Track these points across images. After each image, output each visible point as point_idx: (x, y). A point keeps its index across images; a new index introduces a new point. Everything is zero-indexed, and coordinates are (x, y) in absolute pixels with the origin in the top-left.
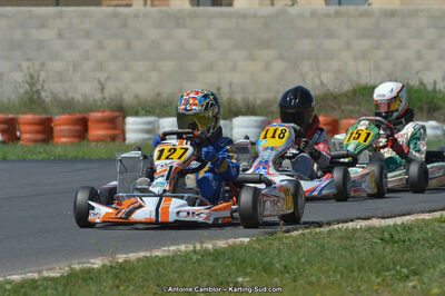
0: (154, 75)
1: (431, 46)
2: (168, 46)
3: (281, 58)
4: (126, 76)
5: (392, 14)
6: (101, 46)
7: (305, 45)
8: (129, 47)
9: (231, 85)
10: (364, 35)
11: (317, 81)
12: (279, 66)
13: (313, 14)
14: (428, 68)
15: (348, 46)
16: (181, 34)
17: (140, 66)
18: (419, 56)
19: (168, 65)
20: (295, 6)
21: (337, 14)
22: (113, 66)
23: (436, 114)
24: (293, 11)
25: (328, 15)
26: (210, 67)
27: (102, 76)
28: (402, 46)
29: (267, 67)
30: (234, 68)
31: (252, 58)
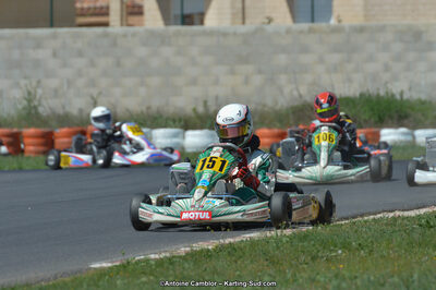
0: (142, 90)
1: (398, 58)
2: (155, 63)
3: (260, 72)
4: (117, 91)
5: (361, 30)
6: (92, 64)
7: (282, 59)
8: (118, 64)
9: (217, 98)
10: (336, 50)
11: (295, 93)
12: (257, 80)
13: (288, 31)
14: (395, 78)
15: (321, 60)
16: (167, 51)
17: (129, 82)
18: (387, 68)
19: (155, 81)
20: (272, 24)
21: (311, 31)
22: (104, 82)
23: (406, 121)
24: (270, 28)
25: (301, 32)
26: (194, 82)
27: (94, 92)
28: (371, 59)
29: (247, 81)
30: (216, 82)
31: (232, 72)
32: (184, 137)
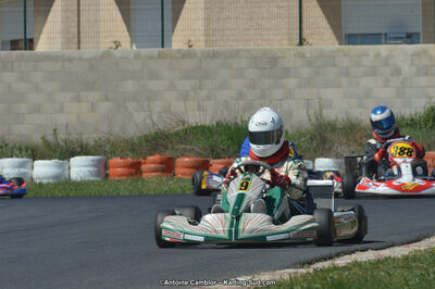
1: (252, 86)
3: (107, 99)
5: (214, 55)
7: (131, 86)
10: (187, 76)
12: (104, 107)
13: (137, 56)
15: (172, 87)
16: (9, 76)
18: (241, 95)
21: (160, 56)
25: (151, 57)
26: (37, 109)
28: (224, 86)
29: (93, 109)
30: (61, 110)
31: (78, 99)
32: (33, 168)
